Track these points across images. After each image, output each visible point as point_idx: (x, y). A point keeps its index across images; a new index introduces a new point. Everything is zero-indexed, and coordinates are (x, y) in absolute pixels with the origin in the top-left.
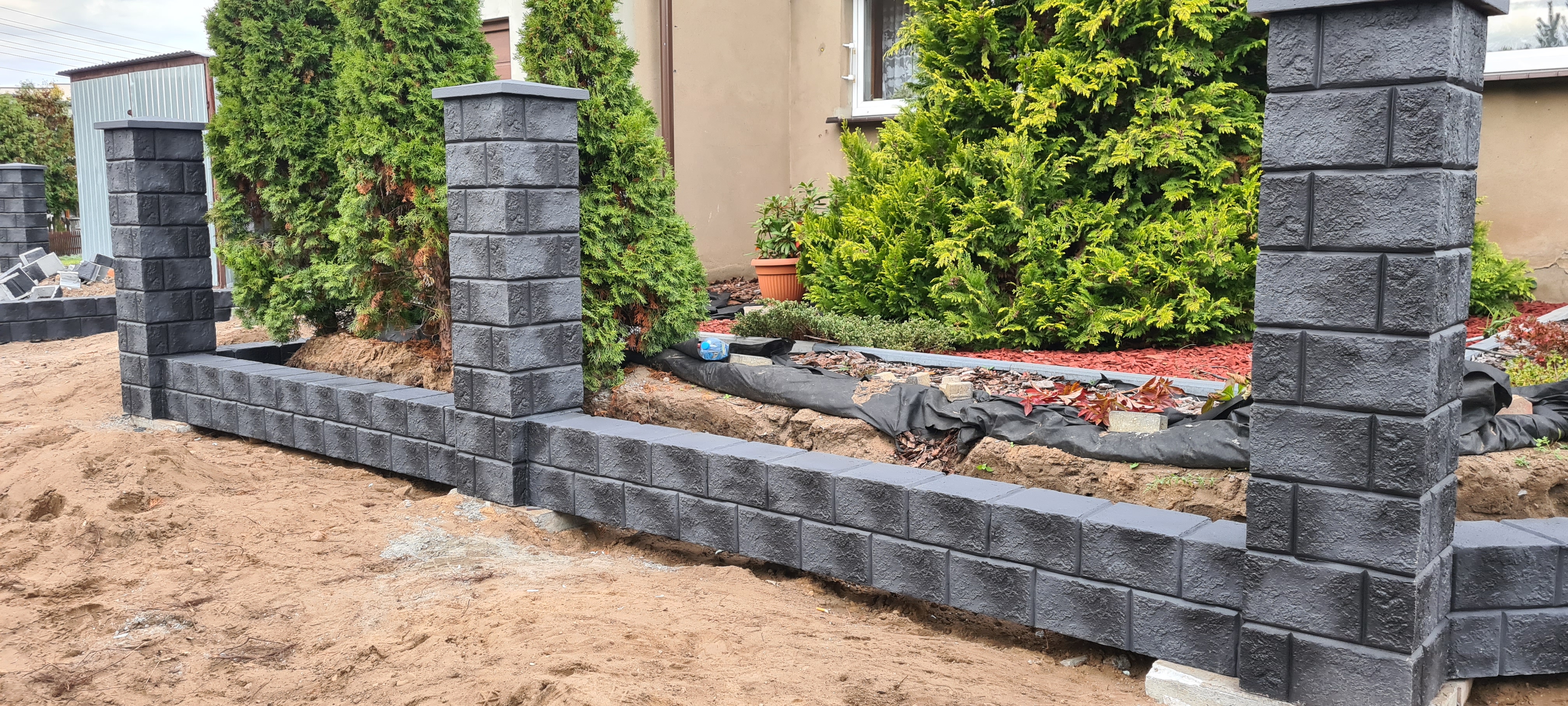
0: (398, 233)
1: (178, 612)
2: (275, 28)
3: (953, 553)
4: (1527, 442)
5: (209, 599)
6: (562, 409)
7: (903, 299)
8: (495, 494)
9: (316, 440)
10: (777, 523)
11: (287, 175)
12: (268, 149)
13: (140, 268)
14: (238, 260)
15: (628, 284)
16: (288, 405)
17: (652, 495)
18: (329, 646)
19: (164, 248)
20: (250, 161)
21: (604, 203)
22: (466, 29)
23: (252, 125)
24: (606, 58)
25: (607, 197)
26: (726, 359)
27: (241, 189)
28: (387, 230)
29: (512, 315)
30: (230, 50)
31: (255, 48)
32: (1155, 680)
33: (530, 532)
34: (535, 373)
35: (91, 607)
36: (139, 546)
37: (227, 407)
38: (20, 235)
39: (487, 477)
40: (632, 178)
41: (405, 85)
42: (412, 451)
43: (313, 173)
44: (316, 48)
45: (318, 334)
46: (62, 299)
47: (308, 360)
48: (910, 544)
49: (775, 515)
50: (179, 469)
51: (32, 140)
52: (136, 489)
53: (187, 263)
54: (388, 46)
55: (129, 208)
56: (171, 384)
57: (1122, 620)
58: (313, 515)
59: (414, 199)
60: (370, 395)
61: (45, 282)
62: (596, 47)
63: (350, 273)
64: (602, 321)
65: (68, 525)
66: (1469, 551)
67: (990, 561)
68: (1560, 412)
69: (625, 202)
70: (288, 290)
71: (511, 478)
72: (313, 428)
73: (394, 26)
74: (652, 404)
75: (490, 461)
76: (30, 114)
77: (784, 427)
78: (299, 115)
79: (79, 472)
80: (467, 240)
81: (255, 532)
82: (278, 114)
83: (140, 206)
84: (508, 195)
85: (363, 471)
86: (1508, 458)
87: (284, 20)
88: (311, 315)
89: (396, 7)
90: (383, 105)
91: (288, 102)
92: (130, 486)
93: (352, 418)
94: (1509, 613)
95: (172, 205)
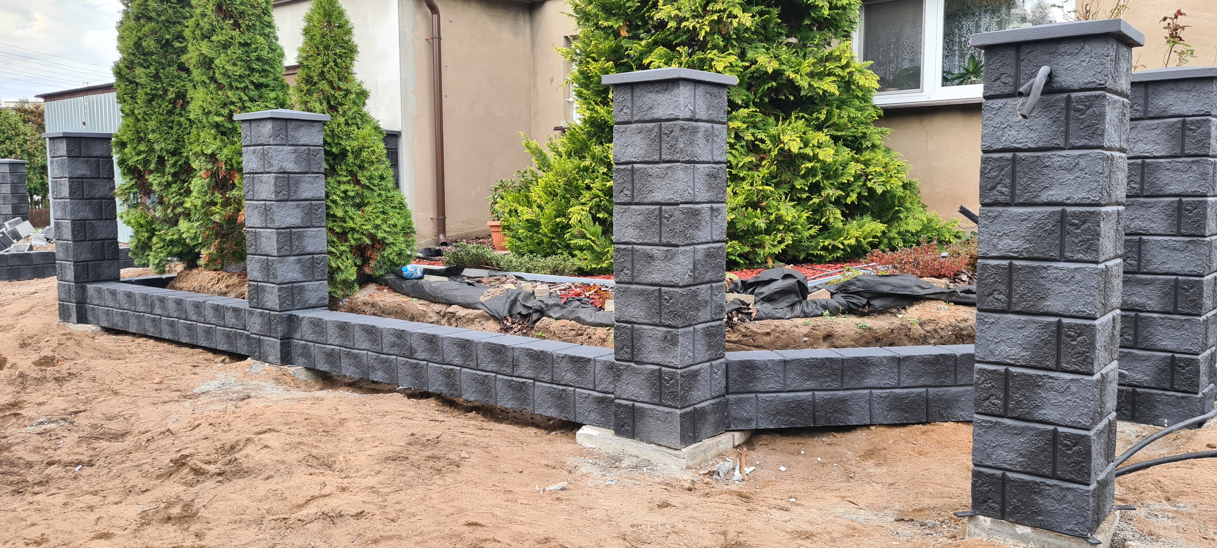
0: (226, 203)
1: (64, 416)
2: (157, 73)
3: (498, 376)
4: (819, 313)
5: (84, 411)
6: (314, 307)
7: (555, 244)
8: (271, 359)
9: (173, 332)
10: (416, 366)
11: (164, 166)
12: (152, 150)
13: (70, 226)
14: (132, 221)
15: (358, 232)
16: (158, 311)
17: (354, 354)
18: (147, 432)
19: (86, 213)
20: (141, 157)
21: (344, 183)
22: (271, 75)
23: (142, 134)
24: (346, 95)
25: (345, 179)
26: (422, 278)
27: (136, 175)
28: (220, 201)
29: (279, 250)
30: (128, 87)
31: (143, 86)
32: (581, 435)
33: (289, 379)
34: (295, 285)
35: (15, 415)
36: (49, 385)
37: (122, 314)
38: (8, 210)
39: (266, 348)
40: (361, 168)
41: (230, 110)
42: (228, 335)
43: (180, 165)
44: (184, 86)
45: (185, 269)
46: (31, 252)
47: (178, 285)
48: (479, 372)
49: (415, 361)
50: (79, 344)
51: (25, 141)
52: (50, 354)
53: (102, 223)
54: (220, 87)
55: (63, 188)
56: (89, 301)
57: (571, 405)
58: (158, 370)
59: (236, 181)
60: (204, 302)
61: (21, 241)
62: (340, 89)
63: (197, 227)
64: (341, 255)
65: (8, 374)
66: (735, 362)
67: (514, 379)
68: (844, 297)
69: (358, 182)
70: (164, 240)
71: (279, 348)
72: (172, 325)
73: (224, 74)
74: (373, 305)
75: (267, 338)
76: (25, 122)
77: (444, 316)
78: (172, 129)
79: (16, 344)
80: (254, 205)
81: (119, 378)
82: (158, 128)
83: (70, 187)
84: (276, 178)
85: (201, 350)
86: (800, 321)
87: (163, 68)
88: (181, 256)
89: (224, 63)
90: (217, 123)
91: (165, 120)
92: (47, 352)
93: (194, 317)
94: (759, 395)
95: (90, 185)
